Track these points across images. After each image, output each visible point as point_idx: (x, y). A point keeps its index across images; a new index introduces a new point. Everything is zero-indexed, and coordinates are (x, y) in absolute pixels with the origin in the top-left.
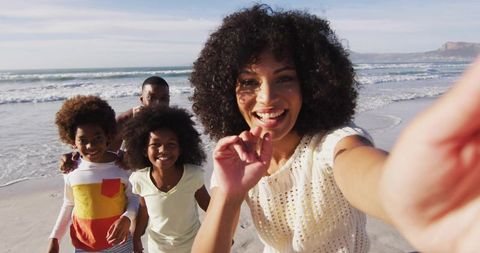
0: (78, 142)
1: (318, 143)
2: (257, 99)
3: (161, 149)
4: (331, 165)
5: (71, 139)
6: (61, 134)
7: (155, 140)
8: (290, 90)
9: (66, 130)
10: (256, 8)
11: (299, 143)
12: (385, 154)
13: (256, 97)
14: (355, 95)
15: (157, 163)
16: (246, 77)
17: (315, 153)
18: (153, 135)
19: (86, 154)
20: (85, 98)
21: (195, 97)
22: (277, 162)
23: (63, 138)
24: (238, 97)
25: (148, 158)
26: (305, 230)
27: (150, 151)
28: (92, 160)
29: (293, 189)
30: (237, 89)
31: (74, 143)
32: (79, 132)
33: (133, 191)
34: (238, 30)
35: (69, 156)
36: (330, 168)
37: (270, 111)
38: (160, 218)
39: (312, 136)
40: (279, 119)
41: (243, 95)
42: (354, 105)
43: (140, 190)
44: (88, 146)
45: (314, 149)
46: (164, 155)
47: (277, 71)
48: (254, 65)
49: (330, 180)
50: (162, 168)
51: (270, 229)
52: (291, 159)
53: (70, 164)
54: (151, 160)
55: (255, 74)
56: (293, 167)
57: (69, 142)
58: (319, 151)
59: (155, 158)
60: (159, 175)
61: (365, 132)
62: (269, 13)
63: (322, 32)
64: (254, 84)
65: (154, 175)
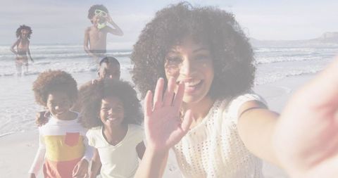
0: (49, 105)
1: (226, 106)
2: (181, 72)
3: (110, 112)
4: (236, 123)
5: (44, 102)
6: (36, 98)
7: (105, 105)
8: (205, 65)
9: (40, 95)
10: (180, 4)
11: (212, 105)
12: (277, 115)
13: (179, 70)
14: (254, 69)
15: (107, 123)
16: (173, 56)
17: (224, 113)
18: (104, 102)
19: (55, 113)
20: (55, 72)
21: (134, 71)
22: (196, 120)
23: (38, 101)
24: (166, 70)
25: (100, 119)
26: (216, 171)
27: (102, 113)
28: (59, 118)
29: (208, 140)
30: (166, 64)
31: (46, 105)
32: (50, 97)
33: (89, 144)
34: (166, 20)
35: (42, 114)
36: (235, 125)
37: (190, 81)
38: (109, 165)
39: (221, 100)
40: (197, 87)
41: (169, 69)
42: (253, 77)
43: (94, 143)
44: (57, 108)
45: (223, 110)
46: (112, 117)
47: (195, 51)
48: (178, 47)
49: (235, 134)
50: (111, 127)
51: (190, 170)
52: (206, 118)
53: (43, 119)
54: (103, 120)
55: (178, 53)
56: (208, 124)
57: (42, 104)
58: (227, 112)
59: (106, 119)
60: (109, 132)
61: (261, 98)
62: (190, 8)
63: (229, 23)
64: (178, 60)
65: (106, 132)
